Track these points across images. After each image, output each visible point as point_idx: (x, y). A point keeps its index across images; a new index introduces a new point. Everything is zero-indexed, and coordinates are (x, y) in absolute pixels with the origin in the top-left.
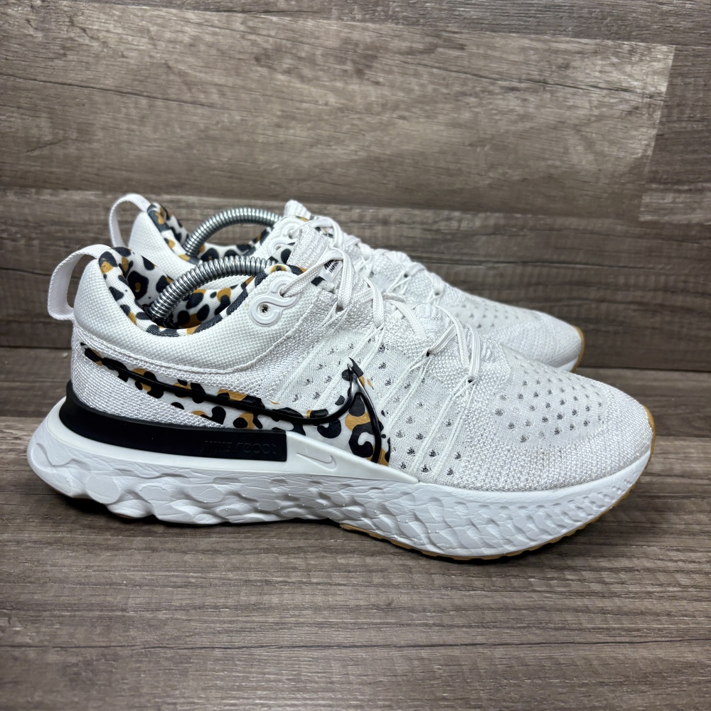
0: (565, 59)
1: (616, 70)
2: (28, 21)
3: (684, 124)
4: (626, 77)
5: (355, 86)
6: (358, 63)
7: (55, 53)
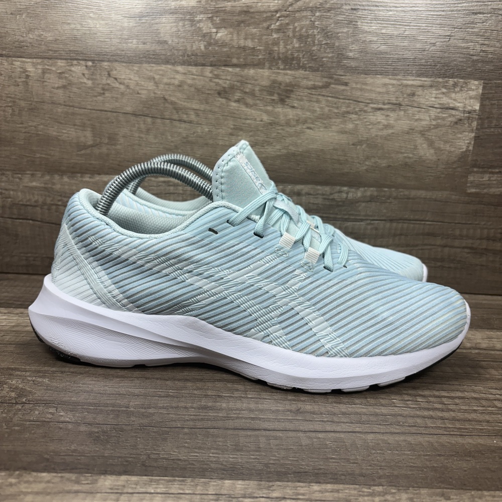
0: (412, 90)
1: (446, 96)
2: (84, 74)
3: (492, 130)
4: (452, 101)
5: (279, 109)
6: (281, 95)
7: (98, 93)
